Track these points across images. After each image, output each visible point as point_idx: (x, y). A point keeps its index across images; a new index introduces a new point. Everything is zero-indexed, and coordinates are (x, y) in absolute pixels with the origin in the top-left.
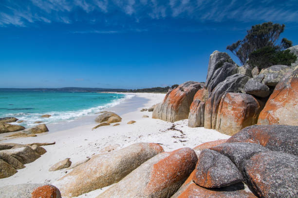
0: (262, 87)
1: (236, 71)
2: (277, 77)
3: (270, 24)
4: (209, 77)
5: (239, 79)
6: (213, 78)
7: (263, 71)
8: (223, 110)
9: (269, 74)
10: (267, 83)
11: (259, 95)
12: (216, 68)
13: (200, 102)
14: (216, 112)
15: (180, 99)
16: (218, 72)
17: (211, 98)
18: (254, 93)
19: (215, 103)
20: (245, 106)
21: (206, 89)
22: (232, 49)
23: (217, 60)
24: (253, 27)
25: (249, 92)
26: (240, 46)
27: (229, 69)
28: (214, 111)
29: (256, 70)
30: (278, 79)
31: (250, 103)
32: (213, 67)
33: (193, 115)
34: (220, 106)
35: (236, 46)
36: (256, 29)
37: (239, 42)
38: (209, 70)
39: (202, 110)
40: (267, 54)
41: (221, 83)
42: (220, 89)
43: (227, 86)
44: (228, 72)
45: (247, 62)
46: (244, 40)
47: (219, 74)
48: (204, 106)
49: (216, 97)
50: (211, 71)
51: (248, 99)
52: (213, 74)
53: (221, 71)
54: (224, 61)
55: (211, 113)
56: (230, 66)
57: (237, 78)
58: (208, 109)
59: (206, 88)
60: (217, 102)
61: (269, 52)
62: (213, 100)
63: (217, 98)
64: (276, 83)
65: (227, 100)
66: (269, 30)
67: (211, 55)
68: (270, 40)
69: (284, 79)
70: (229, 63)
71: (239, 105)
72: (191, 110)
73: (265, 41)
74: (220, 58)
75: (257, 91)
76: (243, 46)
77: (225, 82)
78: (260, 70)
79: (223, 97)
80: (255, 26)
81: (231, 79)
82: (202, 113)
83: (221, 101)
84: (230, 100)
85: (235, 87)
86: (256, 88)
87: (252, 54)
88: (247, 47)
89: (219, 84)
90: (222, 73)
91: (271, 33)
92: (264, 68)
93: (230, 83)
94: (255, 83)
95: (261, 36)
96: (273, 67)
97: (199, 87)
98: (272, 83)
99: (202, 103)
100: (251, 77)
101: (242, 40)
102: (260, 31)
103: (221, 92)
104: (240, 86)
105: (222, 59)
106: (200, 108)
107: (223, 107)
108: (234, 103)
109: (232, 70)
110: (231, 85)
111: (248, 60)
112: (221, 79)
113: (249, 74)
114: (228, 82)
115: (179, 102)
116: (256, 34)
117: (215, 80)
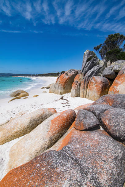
0: (112, 73)
1: (99, 63)
2: (119, 67)
3: (118, 34)
4: (83, 67)
5: (100, 68)
6: (85, 67)
7: (113, 63)
8: (90, 86)
9: (116, 65)
10: (114, 71)
11: (110, 77)
12: (87, 61)
13: (78, 82)
14: (87, 88)
15: (66, 81)
16: (89, 64)
17: (84, 80)
18: (108, 77)
19: (86, 82)
20: (102, 84)
21: (81, 74)
22: (97, 49)
23: (88, 56)
24: (109, 36)
25: (105, 76)
26: (101, 48)
27: (94, 62)
28: (85, 87)
29: (109, 63)
30: (120, 68)
31: (105, 82)
32: (85, 60)
33: (73, 90)
34: (89, 84)
35: (99, 47)
36: (110, 37)
37: (101, 45)
38: (83, 62)
39: (79, 87)
40: (116, 53)
41: (90, 70)
42: (89, 74)
43: (93, 72)
44: (94, 64)
45: (105, 58)
46: (104, 44)
48: (80, 85)
49: (87, 79)
51: (104, 80)
52: (86, 64)
53: (90, 63)
54: (92, 57)
55: (84, 88)
56: (95, 60)
57: (99, 67)
58: (82, 86)
59: (81, 73)
60: (88, 82)
61: (116, 52)
62: (85, 81)
63: (88, 79)
64: (119, 71)
65: (93, 81)
66: (118, 38)
67: (85, 52)
68: (118, 45)
69: (123, 68)
70: (94, 58)
71: (99, 84)
72: (72, 87)
73: (115, 45)
75: (109, 75)
76: (103, 47)
77: (92, 70)
78: (111, 63)
79: (91, 79)
80: (110, 35)
81: (96, 68)
82: (79, 89)
83: (90, 82)
84: (95, 80)
85: (97, 73)
86: (108, 74)
87: (108, 53)
88: (105, 48)
89: (89, 71)
90: (91, 64)
91: (118, 41)
92: (114, 61)
93: (95, 70)
94: (108, 70)
95: (113, 42)
96: (118, 61)
97: (77, 73)
98: (117, 71)
99: (79, 83)
100: (107, 67)
101: (103, 44)
102: (113, 38)
103: (90, 76)
104: (100, 72)
105: (91, 55)
106: (78, 86)
107: (91, 85)
108: (96, 82)
109: (96, 63)
110: (96, 71)
111: (105, 56)
112: (90, 68)
113: (105, 65)
114: (93, 70)
115: (65, 83)
116: (111, 40)
117: (87, 69)
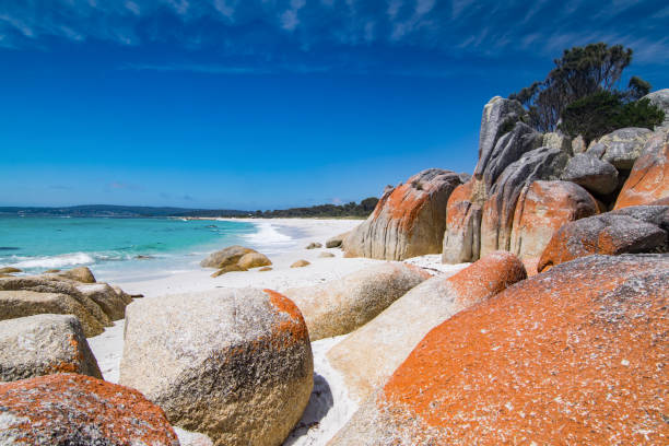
0: (604, 169)
1: (541, 142)
2: (631, 150)
3: (602, 46)
4: (485, 153)
5: (551, 157)
6: (494, 153)
7: (595, 142)
8: (525, 217)
9: (617, 144)
10: (612, 161)
11: (598, 186)
12: (499, 134)
13: (470, 205)
14: (510, 225)
15: (416, 208)
16: (505, 142)
17: (495, 196)
18: (589, 182)
19: (506, 204)
20: (572, 206)
21: (480, 179)
23: (501, 116)
24: (566, 52)
25: (578, 180)
27: (525, 136)
28: (503, 222)
29: (578, 142)
30: (636, 154)
31: (582, 201)
32: (493, 130)
33: (454, 234)
34: (518, 211)
35: (529, 94)
36: (572, 57)
37: (535, 85)
38: (484, 138)
39: (475, 223)
40: (603, 108)
41: (514, 164)
42: (515, 176)
43: (527, 170)
44: (525, 144)
45: (559, 127)
46: (548, 81)
47: (508, 146)
48: (480, 215)
49: (507, 190)
50: (490, 140)
51: (576, 193)
52: (495, 145)
53: (510, 139)
54: (515, 119)
55: (497, 227)
56: (527, 131)
57: (545, 154)
58: (490, 220)
59: (479, 176)
60: (514, 197)
61: (604, 104)
62: (500, 200)
63: (511, 193)
64: (632, 161)
65: (532, 196)
66: (603, 57)
67: (486, 106)
68: (602, 84)
69: (650, 149)
70: (524, 125)
71: (561, 205)
72: (449, 225)
73: (592, 84)
74: (508, 112)
75: (593, 177)
77: (523, 161)
78: (587, 143)
79: (523, 191)
80: (570, 50)
81: (534, 156)
82: (476, 231)
83: (521, 200)
84: (541, 195)
85: (546, 171)
86: (591, 171)
87: (569, 109)
89: (510, 167)
90: (513, 144)
93: (534, 164)
94: (589, 161)
95: (586, 70)
97: (455, 181)
98: (622, 161)
99: (475, 207)
100: (572, 155)
101: (543, 81)
102: (582, 60)
103: (518, 182)
104: (552, 172)
105: (512, 114)
106: (471, 219)
107: (525, 211)
108: (549, 200)
109: (533, 140)
110: (537, 166)
111: (560, 122)
112: (513, 156)
113: (567, 147)
114: (529, 162)
115: (413, 214)
116: (576, 65)
117: (499, 159)
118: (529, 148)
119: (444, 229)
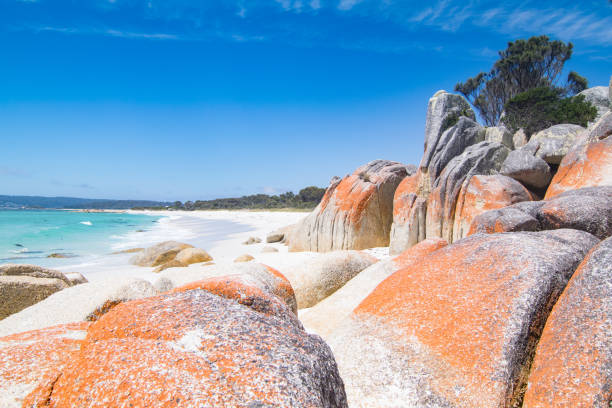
0: (537, 164)
1: (483, 137)
2: (562, 145)
3: (544, 39)
4: (430, 146)
5: (492, 152)
6: (438, 148)
7: (534, 137)
8: (466, 210)
9: (551, 139)
10: (545, 157)
11: (532, 180)
12: (443, 128)
13: (415, 198)
14: (452, 217)
15: (364, 200)
16: (447, 139)
17: (439, 188)
18: (523, 177)
19: (449, 197)
20: (507, 199)
21: (426, 172)
22: (467, 89)
23: (445, 111)
24: (510, 45)
25: (516, 175)
26: (484, 86)
27: (468, 130)
28: (446, 215)
29: (520, 135)
30: (565, 150)
31: (517, 194)
32: (437, 124)
33: (401, 226)
34: (459, 204)
35: (475, 84)
36: (516, 49)
37: (481, 76)
38: (429, 132)
39: (420, 215)
40: (542, 102)
41: (456, 158)
42: (457, 170)
43: (468, 164)
44: (467, 138)
45: (502, 120)
46: (493, 73)
47: (451, 141)
48: (425, 207)
49: (449, 184)
50: (434, 134)
51: (512, 186)
52: (438, 141)
53: (453, 133)
54: (459, 114)
55: (441, 219)
56: (470, 125)
57: (486, 149)
58: (434, 212)
59: (425, 169)
60: (453, 195)
61: (544, 99)
62: (443, 193)
63: (453, 187)
64: (560, 157)
65: (472, 190)
66: (544, 52)
67: (431, 100)
68: (545, 76)
69: (575, 147)
70: (468, 119)
71: (498, 198)
72: (396, 218)
73: (534, 77)
74: (451, 106)
75: (527, 172)
76: (489, 85)
77: (464, 156)
78: (528, 136)
79: (464, 185)
80: (513, 42)
81: (475, 150)
82: (421, 222)
83: (462, 192)
84: (479, 188)
85: (486, 166)
86: (526, 166)
87: (511, 103)
88: (496, 89)
89: (453, 161)
90: (456, 139)
91: (547, 61)
92: (537, 131)
93: (475, 158)
94: (524, 155)
95: (527, 65)
96: (553, 127)
97: (403, 173)
98: (554, 157)
99: (421, 199)
100: (513, 148)
101: (488, 72)
102: (524, 53)
103: (459, 176)
104: (493, 165)
105: (455, 109)
106: (417, 211)
107: (466, 204)
108: (487, 194)
109: (476, 134)
110: (479, 160)
111: (503, 114)
112: (456, 150)
113: (508, 140)
114: (470, 157)
115: (361, 206)
116: (518, 59)
117: (443, 153)
118: (471, 142)
119: (391, 221)
